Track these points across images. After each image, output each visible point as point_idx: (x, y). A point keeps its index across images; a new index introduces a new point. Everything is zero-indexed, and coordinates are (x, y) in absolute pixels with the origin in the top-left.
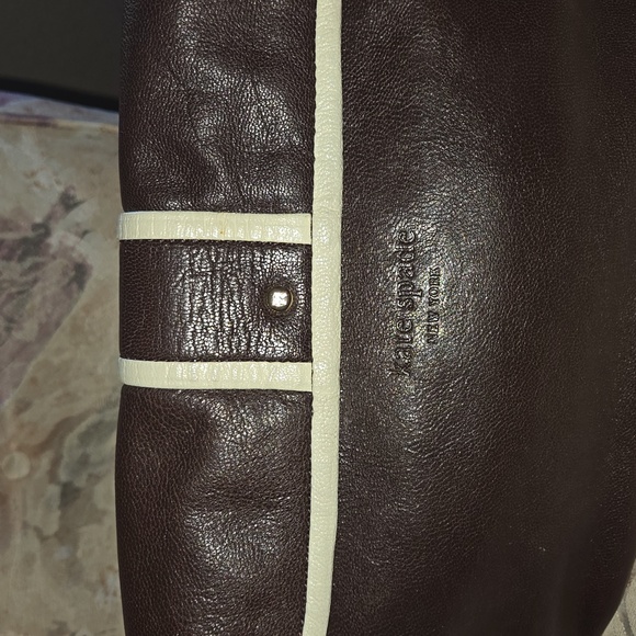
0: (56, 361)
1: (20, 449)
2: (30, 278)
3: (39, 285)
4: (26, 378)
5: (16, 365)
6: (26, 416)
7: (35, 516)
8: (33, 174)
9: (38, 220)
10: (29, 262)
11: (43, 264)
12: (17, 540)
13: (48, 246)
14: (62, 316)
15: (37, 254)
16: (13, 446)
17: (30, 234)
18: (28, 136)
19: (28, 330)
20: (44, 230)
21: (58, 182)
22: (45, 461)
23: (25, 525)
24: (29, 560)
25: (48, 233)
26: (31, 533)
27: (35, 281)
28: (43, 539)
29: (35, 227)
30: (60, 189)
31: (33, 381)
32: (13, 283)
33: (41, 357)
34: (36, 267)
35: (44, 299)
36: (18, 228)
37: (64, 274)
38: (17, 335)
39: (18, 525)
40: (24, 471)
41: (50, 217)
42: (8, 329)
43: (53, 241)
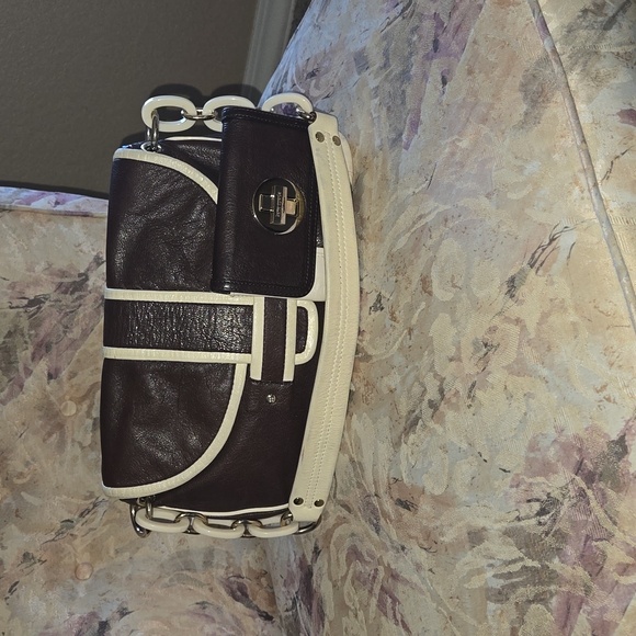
0: (91, 350)
1: (70, 399)
2: (77, 303)
3: (82, 307)
4: (74, 359)
5: (69, 352)
6: (74, 381)
7: (79, 436)
8: (79, 245)
9: (82, 271)
10: (76, 294)
11: (85, 296)
12: (69, 447)
13: (87, 286)
14: (94, 325)
15: (80, 290)
16: (67, 397)
17: (78, 279)
18: (77, 223)
19: (76, 332)
20: (85, 277)
21: (93, 250)
22: (85, 406)
23: (73, 441)
24: (75, 459)
25: (87, 279)
26: (76, 444)
27: (80, 305)
28: (83, 448)
29: (80, 275)
30: (95, 254)
31: (78, 361)
32: (67, 306)
33: (82, 348)
34: (81, 297)
35: (85, 315)
36: (71, 276)
37: (96, 301)
38: (70, 336)
39: (69, 441)
40: (74, 412)
41: (88, 270)
42: (65, 332)
43: (90, 283)
